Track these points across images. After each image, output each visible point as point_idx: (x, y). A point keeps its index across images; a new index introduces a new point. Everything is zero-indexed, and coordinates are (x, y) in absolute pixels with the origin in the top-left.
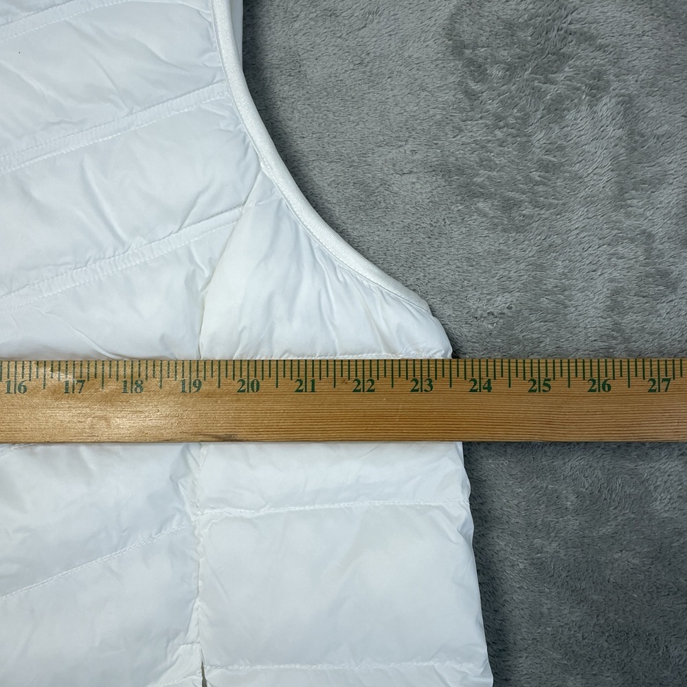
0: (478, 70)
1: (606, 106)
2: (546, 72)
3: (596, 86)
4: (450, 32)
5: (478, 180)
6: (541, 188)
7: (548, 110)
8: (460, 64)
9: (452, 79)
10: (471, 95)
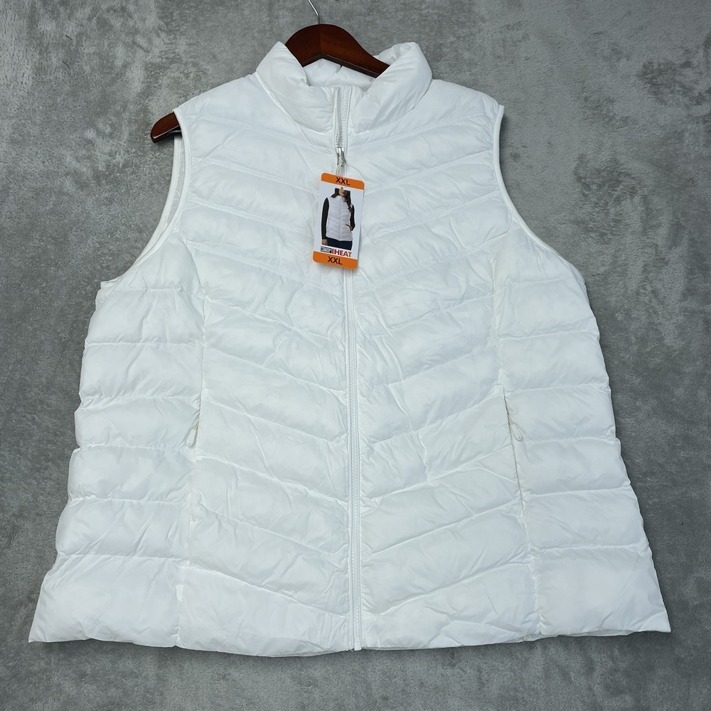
0: (587, 186)
1: (637, 199)
2: (613, 187)
3: (633, 192)
4: (576, 173)
5: (590, 226)
6: (614, 229)
7: (615, 200)
8: (580, 185)
9: (577, 190)
10: (585, 196)
